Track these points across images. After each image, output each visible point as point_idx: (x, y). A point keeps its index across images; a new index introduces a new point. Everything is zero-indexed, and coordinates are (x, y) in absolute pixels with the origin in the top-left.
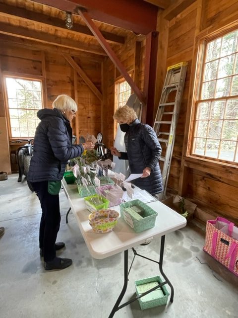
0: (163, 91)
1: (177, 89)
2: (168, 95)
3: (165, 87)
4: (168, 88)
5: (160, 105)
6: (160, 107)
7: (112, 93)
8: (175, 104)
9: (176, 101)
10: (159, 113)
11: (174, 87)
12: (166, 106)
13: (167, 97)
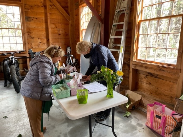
0: (115, 14)
1: (125, 12)
2: (119, 16)
3: (117, 11)
4: (119, 12)
5: (114, 24)
6: (114, 26)
7: (78, 15)
8: (124, 23)
9: (125, 21)
10: (113, 30)
11: (123, 11)
12: (118, 25)
13: (118, 18)
